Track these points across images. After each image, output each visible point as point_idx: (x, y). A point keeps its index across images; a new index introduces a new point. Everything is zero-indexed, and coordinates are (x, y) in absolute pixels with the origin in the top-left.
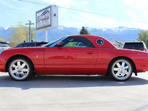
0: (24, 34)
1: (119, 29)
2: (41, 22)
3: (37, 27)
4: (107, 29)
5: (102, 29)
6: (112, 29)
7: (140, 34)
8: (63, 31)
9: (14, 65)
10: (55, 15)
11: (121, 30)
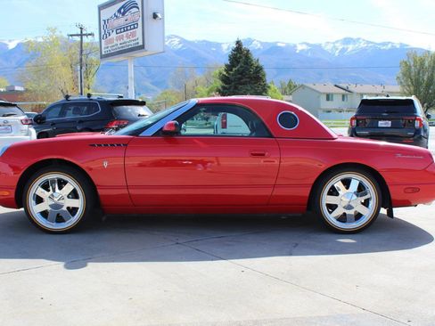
0: (63, 64)
1: (345, 46)
2: (114, 35)
3: (103, 50)
4: (307, 44)
5: (295, 46)
6: (323, 45)
7: (406, 63)
8: (179, 52)
9: (41, 189)
10: (155, 16)
11: (351, 47)
